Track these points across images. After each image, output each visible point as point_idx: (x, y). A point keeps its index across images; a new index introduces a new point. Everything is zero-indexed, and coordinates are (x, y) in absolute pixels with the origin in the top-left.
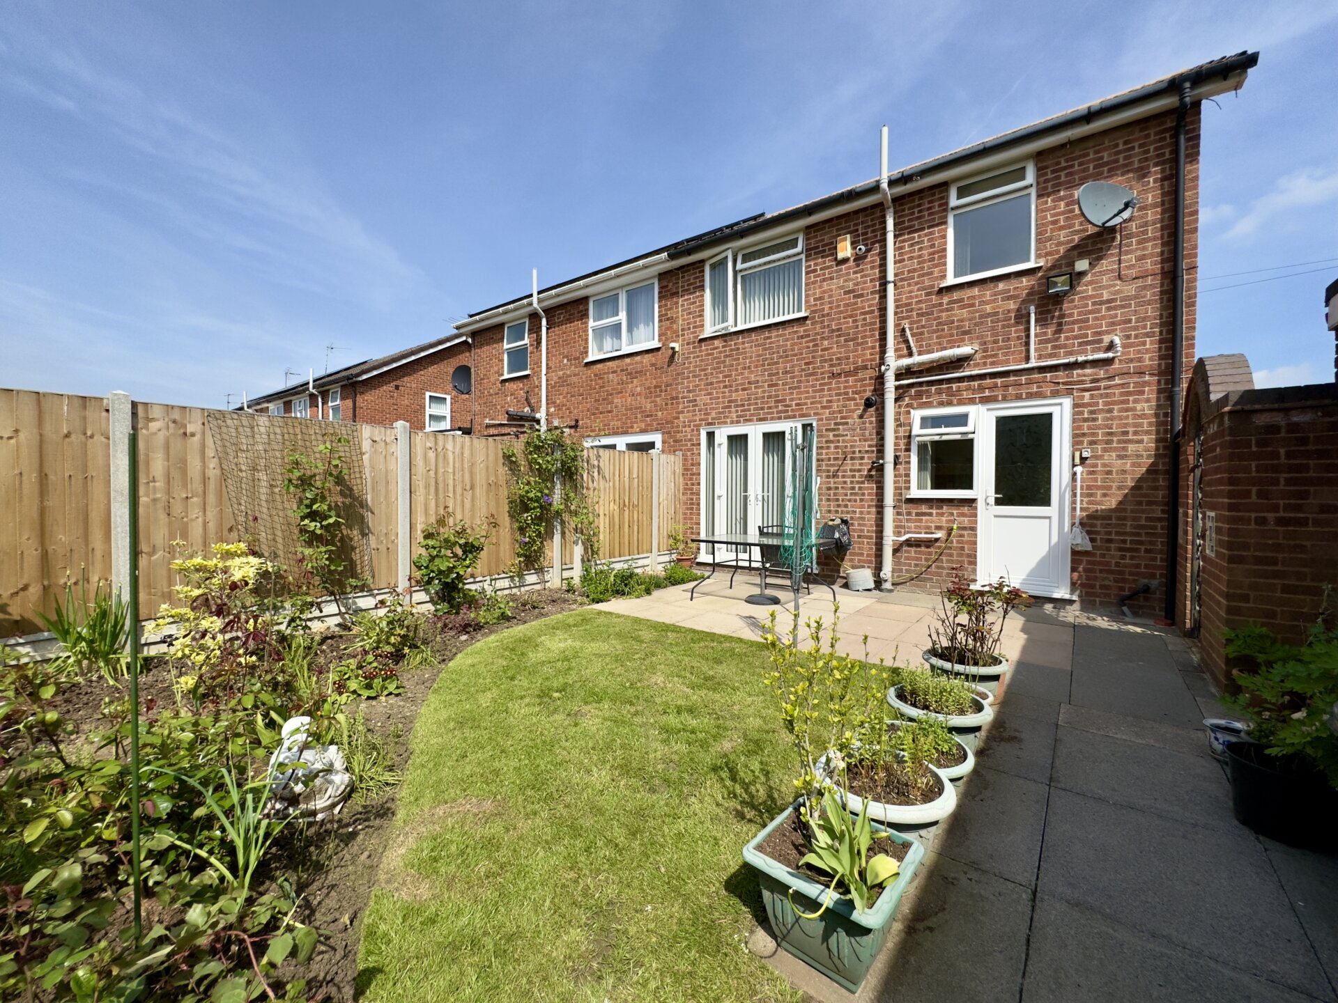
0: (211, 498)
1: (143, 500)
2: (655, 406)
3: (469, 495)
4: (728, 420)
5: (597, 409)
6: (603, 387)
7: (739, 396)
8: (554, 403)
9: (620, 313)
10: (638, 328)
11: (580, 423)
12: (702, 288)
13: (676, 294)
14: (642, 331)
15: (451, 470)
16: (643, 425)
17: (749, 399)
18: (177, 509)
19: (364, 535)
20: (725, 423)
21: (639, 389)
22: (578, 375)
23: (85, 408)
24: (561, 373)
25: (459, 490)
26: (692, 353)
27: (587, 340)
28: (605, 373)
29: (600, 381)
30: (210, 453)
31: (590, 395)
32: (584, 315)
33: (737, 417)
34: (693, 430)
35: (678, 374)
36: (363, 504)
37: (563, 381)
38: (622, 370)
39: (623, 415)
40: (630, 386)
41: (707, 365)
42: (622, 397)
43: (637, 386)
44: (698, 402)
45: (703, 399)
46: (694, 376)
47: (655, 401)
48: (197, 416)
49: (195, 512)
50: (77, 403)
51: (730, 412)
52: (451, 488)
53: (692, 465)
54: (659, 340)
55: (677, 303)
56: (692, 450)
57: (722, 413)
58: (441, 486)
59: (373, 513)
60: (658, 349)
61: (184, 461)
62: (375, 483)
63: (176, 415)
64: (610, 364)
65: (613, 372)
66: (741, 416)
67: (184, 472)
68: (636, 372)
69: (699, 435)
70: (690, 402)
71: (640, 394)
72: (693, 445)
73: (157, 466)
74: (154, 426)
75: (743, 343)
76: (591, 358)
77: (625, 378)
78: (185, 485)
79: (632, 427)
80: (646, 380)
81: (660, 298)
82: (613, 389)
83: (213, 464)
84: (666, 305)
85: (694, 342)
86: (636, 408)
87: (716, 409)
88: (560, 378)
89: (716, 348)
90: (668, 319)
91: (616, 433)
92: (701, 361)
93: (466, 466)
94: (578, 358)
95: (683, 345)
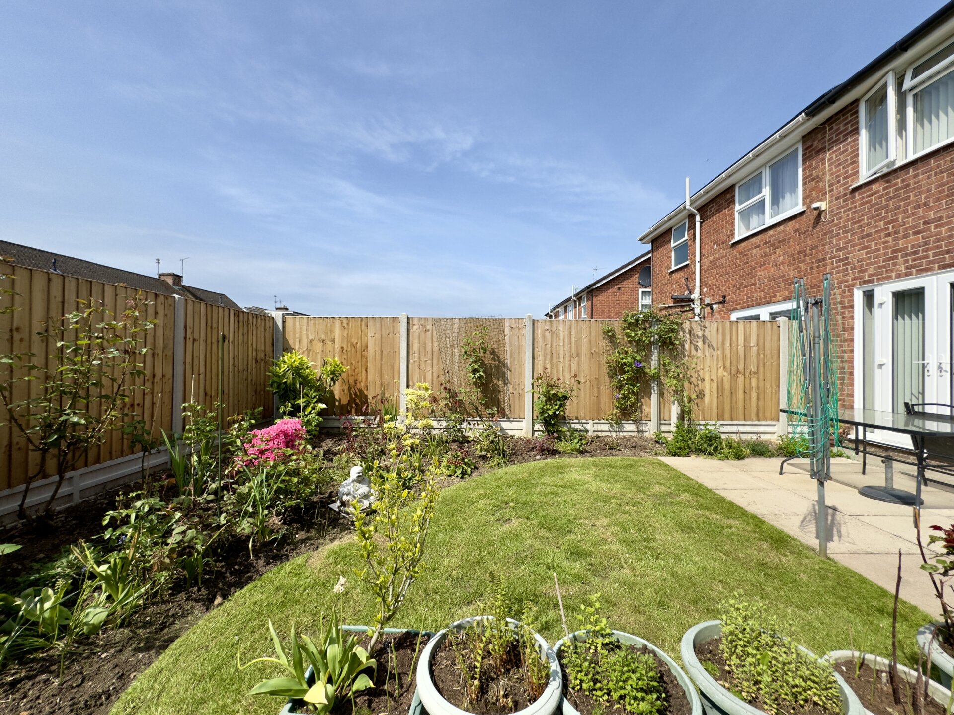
0: (435, 361)
1: (411, 361)
2: (799, 272)
3: (575, 361)
4: (894, 275)
5: (742, 284)
6: (747, 263)
7: (908, 243)
8: (707, 284)
9: (764, 190)
10: (783, 198)
11: (727, 298)
12: (856, 131)
13: (823, 150)
14: (788, 199)
15: (562, 344)
16: (786, 294)
17: (926, 243)
18: (422, 367)
19: (505, 384)
20: (889, 278)
21: (781, 258)
22: (726, 256)
23: (394, 322)
24: (712, 257)
25: (567, 358)
26: (842, 207)
27: (733, 224)
28: (749, 250)
29: (745, 258)
30: (435, 339)
31: (736, 272)
32: (732, 201)
33: (907, 268)
34: (844, 292)
35: (825, 234)
36: (505, 366)
37: (714, 264)
38: (765, 244)
39: (766, 286)
40: (773, 257)
41: (863, 215)
42: (765, 269)
43: (780, 256)
44: (850, 260)
45: (857, 255)
46: (845, 232)
47: (800, 267)
48: (430, 322)
49: (429, 368)
50: (391, 320)
51: (895, 264)
52: (561, 356)
53: (844, 330)
54: (804, 204)
55: (824, 159)
56: (843, 313)
57: (884, 266)
58: (555, 355)
59: (510, 371)
60: (802, 214)
61: (425, 343)
62: (512, 353)
63: (423, 322)
64: (753, 240)
65: (757, 247)
66: (912, 267)
67: (425, 348)
68: (779, 242)
69: (852, 296)
70: (840, 261)
71: (782, 263)
72: (844, 308)
73: (415, 346)
74: (415, 327)
75: (916, 176)
76: (737, 238)
77: (767, 250)
78: (425, 355)
79: (775, 296)
80: (789, 247)
81: (804, 161)
82: (756, 263)
83: (436, 344)
84: (811, 166)
85: (845, 195)
86: (778, 278)
87: (875, 263)
88: (711, 262)
89: (875, 193)
90: (813, 180)
91: (760, 304)
92: (855, 213)
93: (573, 340)
94: (726, 241)
95: (830, 202)
